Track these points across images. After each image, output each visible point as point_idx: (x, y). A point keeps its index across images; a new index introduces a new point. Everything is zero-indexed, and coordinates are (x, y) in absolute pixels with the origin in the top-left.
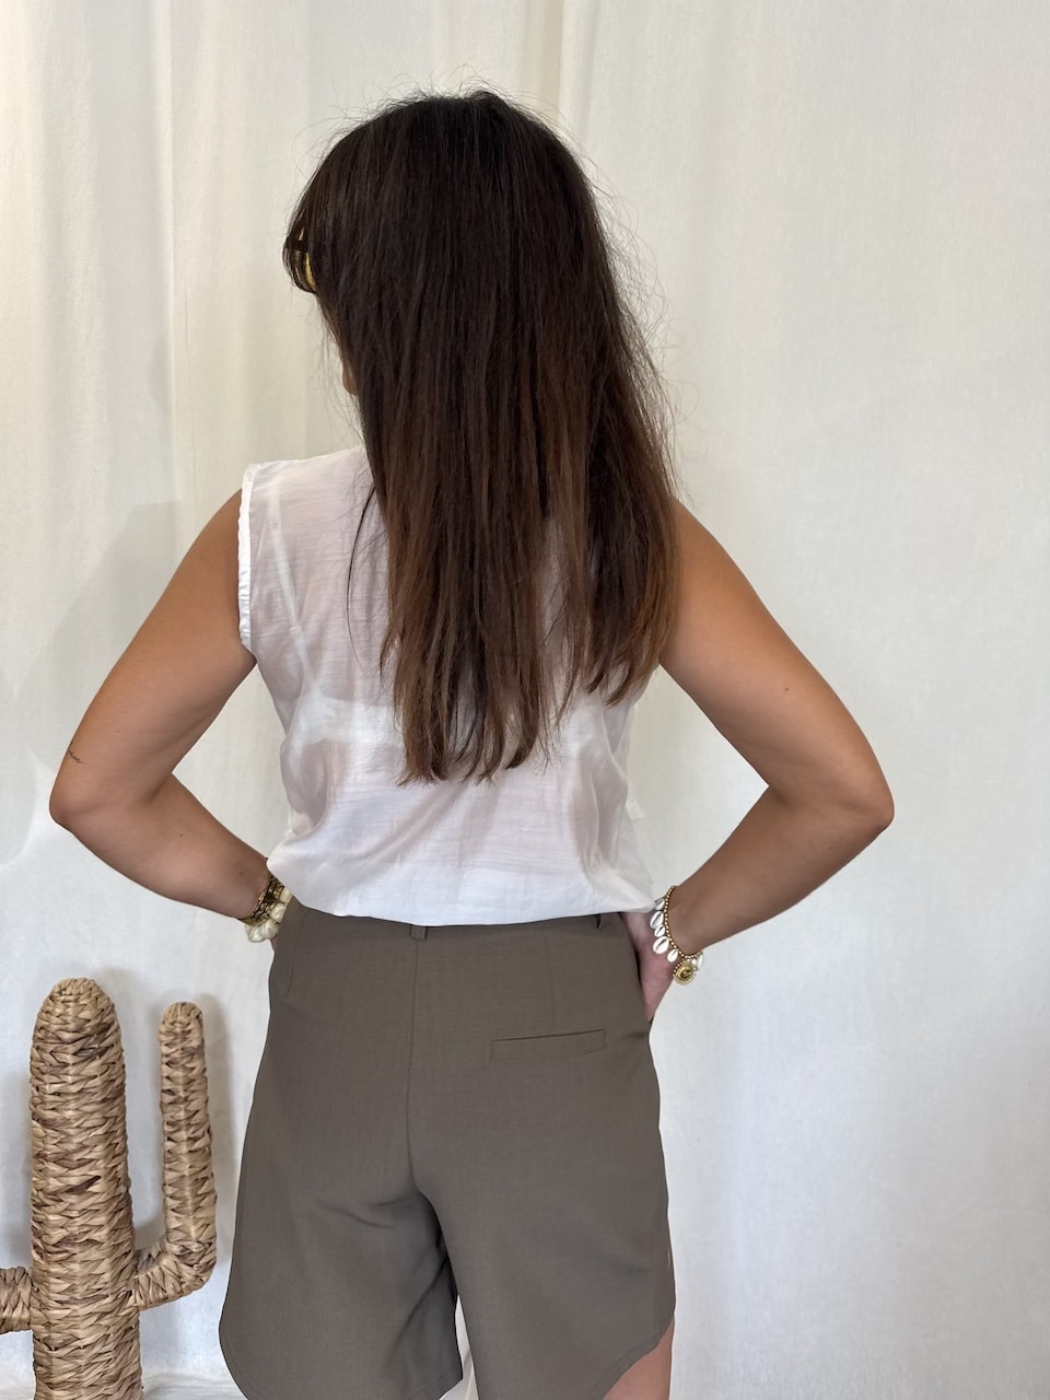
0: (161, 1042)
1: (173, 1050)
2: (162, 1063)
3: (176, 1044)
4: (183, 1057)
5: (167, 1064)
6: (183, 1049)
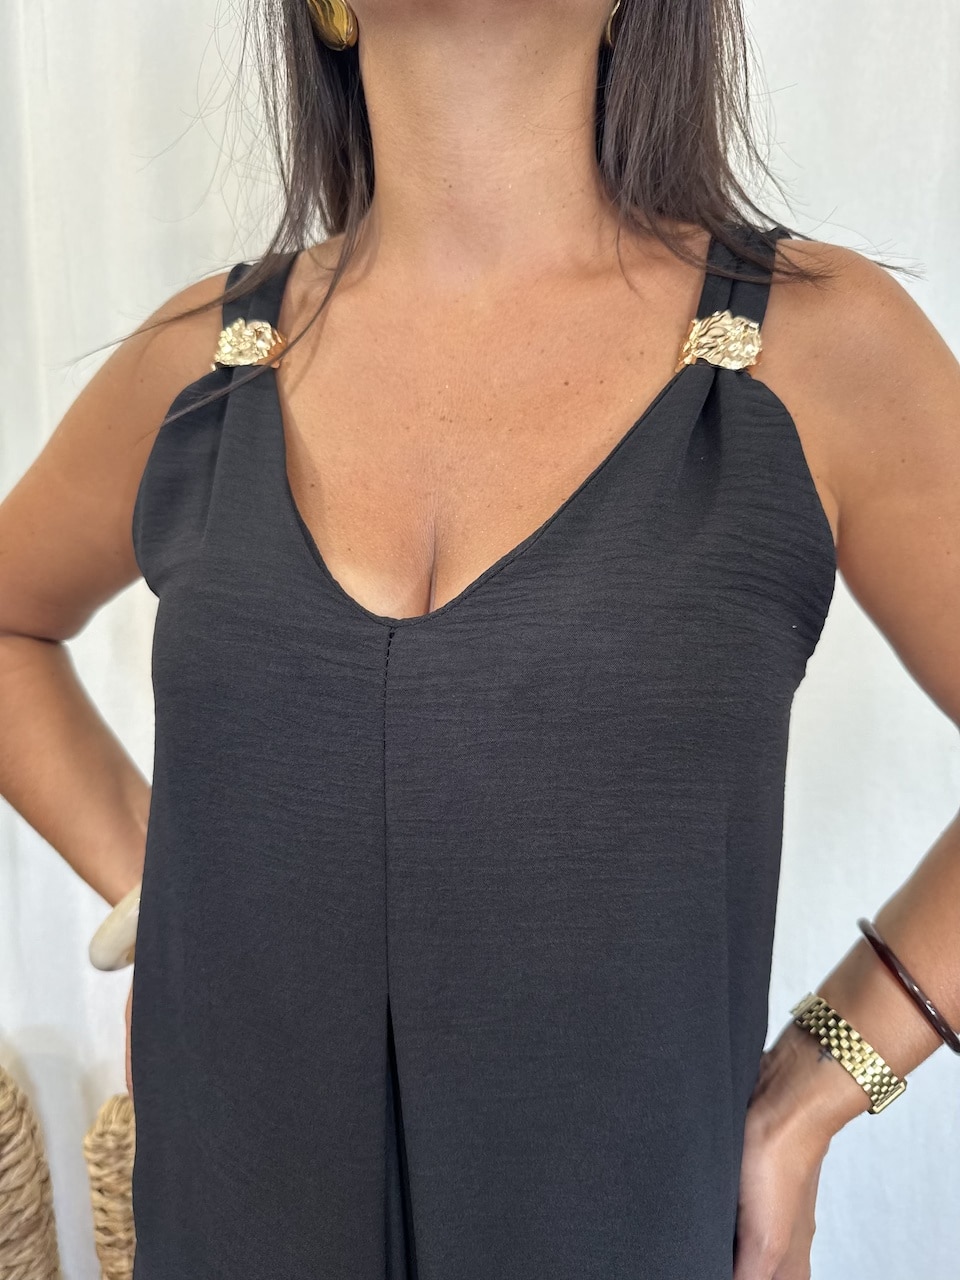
0: (89, 1161)
1: (106, 1171)
2: (93, 1189)
3: (108, 1165)
4: (119, 1184)
5: (100, 1191)
6: (120, 1172)
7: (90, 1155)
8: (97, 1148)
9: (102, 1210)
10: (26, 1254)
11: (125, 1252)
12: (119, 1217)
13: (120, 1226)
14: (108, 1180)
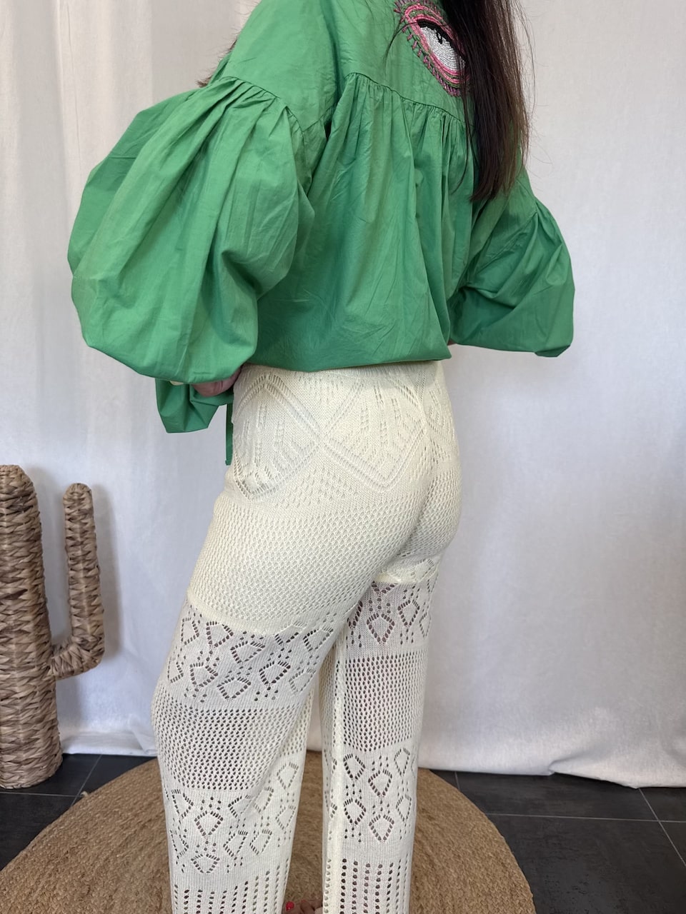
0: (65, 505)
1: (73, 511)
2: (66, 520)
3: (74, 507)
4: (79, 516)
5: (69, 520)
6: (79, 510)
7: (66, 502)
8: (70, 499)
9: (70, 529)
10: (35, 549)
11: (80, 547)
12: (78, 531)
13: (78, 535)
14: (75, 514)
